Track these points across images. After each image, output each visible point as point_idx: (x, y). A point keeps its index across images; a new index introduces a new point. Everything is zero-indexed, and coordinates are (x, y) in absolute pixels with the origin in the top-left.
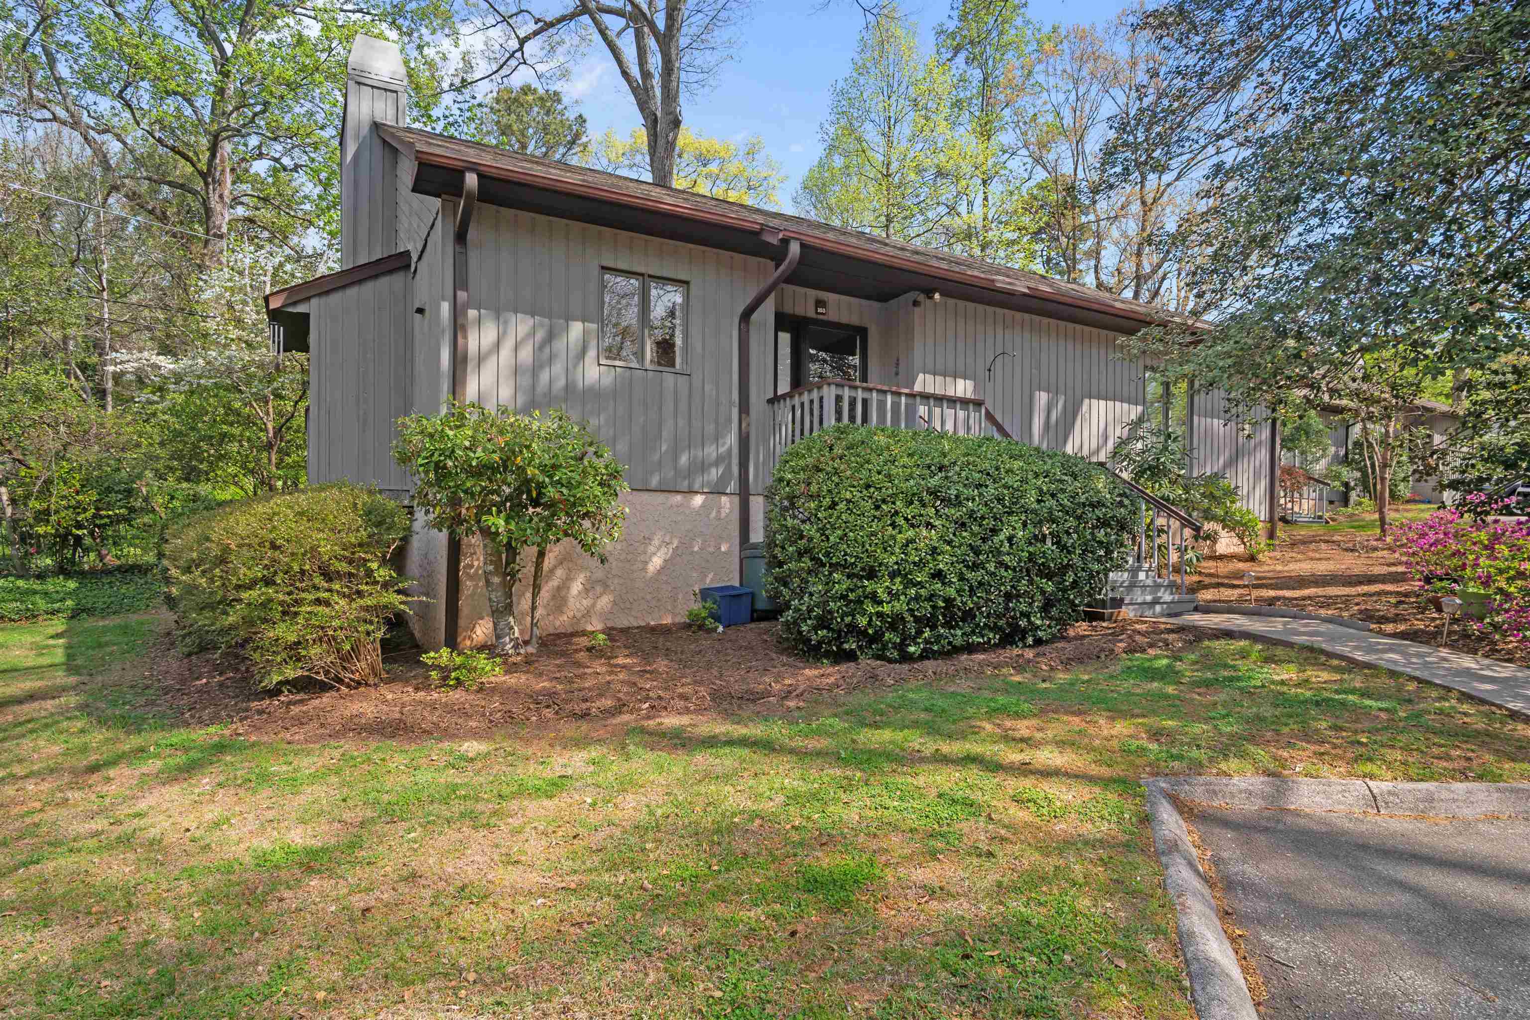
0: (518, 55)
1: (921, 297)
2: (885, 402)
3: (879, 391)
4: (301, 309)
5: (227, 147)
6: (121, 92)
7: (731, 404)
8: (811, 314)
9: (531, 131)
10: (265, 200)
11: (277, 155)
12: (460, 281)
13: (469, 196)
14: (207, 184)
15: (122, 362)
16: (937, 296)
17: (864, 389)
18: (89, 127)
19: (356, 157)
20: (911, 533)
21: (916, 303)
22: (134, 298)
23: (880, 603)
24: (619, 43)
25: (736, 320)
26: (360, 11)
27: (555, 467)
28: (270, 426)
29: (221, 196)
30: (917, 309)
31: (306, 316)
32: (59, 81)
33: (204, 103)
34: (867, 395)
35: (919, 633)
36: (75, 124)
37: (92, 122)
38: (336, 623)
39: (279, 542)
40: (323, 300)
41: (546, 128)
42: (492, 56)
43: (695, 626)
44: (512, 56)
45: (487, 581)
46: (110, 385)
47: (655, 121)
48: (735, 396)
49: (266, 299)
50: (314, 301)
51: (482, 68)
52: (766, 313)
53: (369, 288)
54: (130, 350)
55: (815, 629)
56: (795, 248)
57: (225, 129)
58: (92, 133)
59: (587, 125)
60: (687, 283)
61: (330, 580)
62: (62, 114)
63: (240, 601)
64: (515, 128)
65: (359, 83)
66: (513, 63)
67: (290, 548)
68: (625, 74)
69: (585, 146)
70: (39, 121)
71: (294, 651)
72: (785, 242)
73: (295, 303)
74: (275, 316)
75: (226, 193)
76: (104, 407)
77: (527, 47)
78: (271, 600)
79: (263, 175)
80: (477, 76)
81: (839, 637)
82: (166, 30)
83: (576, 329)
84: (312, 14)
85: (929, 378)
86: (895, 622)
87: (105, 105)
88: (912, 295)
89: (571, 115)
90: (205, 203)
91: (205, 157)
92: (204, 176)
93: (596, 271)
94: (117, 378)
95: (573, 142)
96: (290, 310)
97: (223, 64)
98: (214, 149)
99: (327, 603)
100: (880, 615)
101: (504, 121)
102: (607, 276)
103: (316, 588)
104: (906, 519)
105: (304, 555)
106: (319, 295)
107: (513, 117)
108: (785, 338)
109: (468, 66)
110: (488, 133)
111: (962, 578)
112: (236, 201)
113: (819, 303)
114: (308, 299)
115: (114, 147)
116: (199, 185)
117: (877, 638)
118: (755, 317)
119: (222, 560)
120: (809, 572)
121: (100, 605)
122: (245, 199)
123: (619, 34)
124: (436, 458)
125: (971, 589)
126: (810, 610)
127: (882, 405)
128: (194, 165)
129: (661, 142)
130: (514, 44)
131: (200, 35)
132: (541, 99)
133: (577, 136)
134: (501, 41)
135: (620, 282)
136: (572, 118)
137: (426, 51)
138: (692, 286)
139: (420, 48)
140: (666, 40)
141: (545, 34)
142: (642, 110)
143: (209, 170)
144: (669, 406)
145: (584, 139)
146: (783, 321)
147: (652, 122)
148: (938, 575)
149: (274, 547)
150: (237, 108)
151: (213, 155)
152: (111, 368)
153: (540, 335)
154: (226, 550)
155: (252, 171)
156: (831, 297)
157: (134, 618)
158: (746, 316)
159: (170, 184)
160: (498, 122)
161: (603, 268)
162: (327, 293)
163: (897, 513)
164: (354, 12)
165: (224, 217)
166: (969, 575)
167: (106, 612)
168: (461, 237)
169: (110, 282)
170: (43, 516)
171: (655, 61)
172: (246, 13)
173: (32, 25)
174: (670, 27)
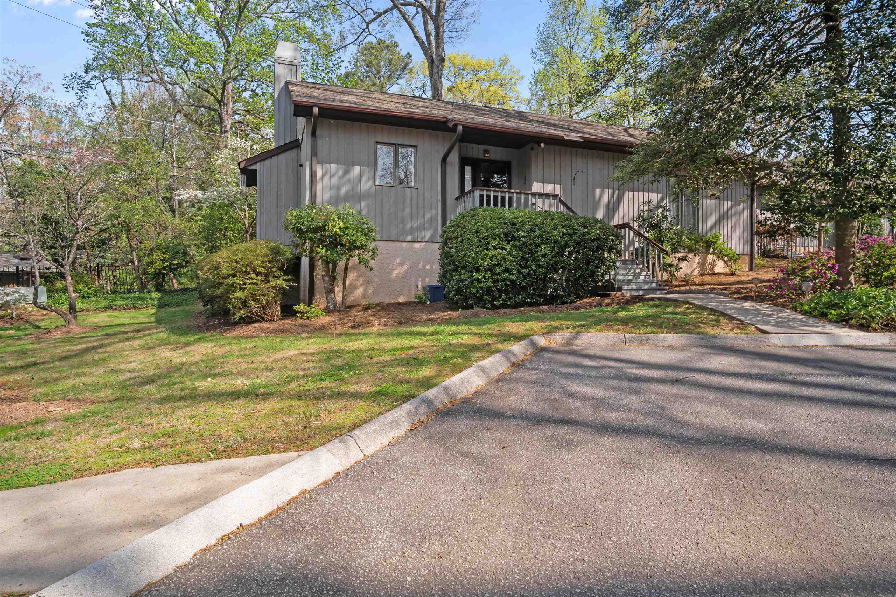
0: (367, 30)
1: (536, 146)
2: (521, 198)
3: (517, 193)
4: (253, 167)
5: (230, 86)
6: (182, 66)
7: (437, 201)
8: (481, 156)
9: (382, 63)
10: (248, 111)
11: (254, 88)
12: (314, 153)
13: (315, 116)
14: (220, 106)
15: (182, 195)
16: (542, 145)
17: (509, 192)
18: (167, 82)
19: (278, 96)
20: (494, 253)
21: (532, 149)
22: (188, 164)
23: (480, 282)
24: (414, 22)
25: (440, 162)
26: (293, 12)
27: (346, 228)
28: (246, 223)
29: (227, 111)
30: (533, 152)
31: (255, 170)
32: (154, 61)
33: (219, 66)
34: (511, 195)
35: (500, 296)
36: (162, 82)
37: (169, 80)
38: (260, 292)
39: (238, 260)
40: (262, 163)
41: (390, 62)
42: (355, 32)
43: (420, 303)
44: (364, 30)
45: (323, 279)
46: (177, 207)
47: (432, 60)
48: (440, 197)
49: (239, 164)
50: (259, 164)
51: (350, 38)
52: (454, 158)
53: (281, 157)
54: (185, 189)
55: (455, 295)
56: (460, 128)
57: (228, 79)
58: (169, 85)
59: (412, 58)
60: (416, 146)
61: (257, 275)
62: (155, 77)
63: (223, 283)
64: (374, 62)
65: (280, 63)
66: (365, 34)
67: (241, 263)
68: (417, 38)
69: (411, 70)
70: (146, 82)
71: (244, 304)
72: (455, 126)
73: (250, 165)
74: (243, 171)
75: (230, 109)
76: (175, 216)
77: (371, 26)
78: (235, 283)
79: (248, 98)
80: (348, 42)
81: (466, 299)
82: (202, 33)
83: (357, 169)
84: (270, 16)
85: (540, 184)
86: (488, 291)
87: (173, 71)
88: (530, 145)
89: (404, 53)
90: (220, 115)
91: (220, 92)
92: (219, 102)
93: (373, 144)
94: (180, 202)
95: (405, 68)
96: (249, 168)
97: (228, 46)
98: (224, 89)
99: (256, 284)
100: (481, 288)
101: (368, 59)
102: (379, 146)
103: (252, 279)
104: (493, 246)
105: (247, 265)
106: (261, 161)
107: (373, 57)
108: (468, 170)
109: (343, 38)
110: (361, 66)
111: (519, 272)
112: (234, 113)
113: (486, 151)
114: (256, 163)
115: (179, 91)
116: (217, 107)
117: (481, 299)
118: (448, 159)
119: (217, 268)
120: (454, 271)
121: (173, 302)
122: (239, 112)
123: (413, 18)
124: (297, 225)
125: (524, 276)
126: (453, 287)
127: (518, 200)
128: (214, 97)
129: (435, 70)
130: (364, 25)
131: (218, 33)
132: (388, 46)
133: (406, 65)
134: (358, 24)
135: (384, 148)
136: (404, 55)
137: (326, 30)
138: (419, 148)
139: (322, 28)
140: (436, 19)
141: (378, 20)
142: (425, 55)
143: (222, 99)
144: (408, 202)
145: (411, 66)
146: (464, 162)
147: (431, 61)
148: (507, 270)
149: (236, 262)
150: (235, 68)
151: (223, 92)
152: (177, 198)
153: (341, 173)
154: (219, 263)
155: (243, 96)
156: (491, 148)
157: (187, 308)
158: (444, 160)
159: (204, 107)
160: (365, 60)
161: (377, 142)
162: (264, 159)
163: (488, 243)
164: (290, 12)
165: (228, 122)
166: (523, 271)
167: (177, 305)
168: (314, 134)
169: (177, 157)
170: (150, 264)
171: (432, 28)
172: (238, 20)
173: (143, 37)
174: (438, 11)
